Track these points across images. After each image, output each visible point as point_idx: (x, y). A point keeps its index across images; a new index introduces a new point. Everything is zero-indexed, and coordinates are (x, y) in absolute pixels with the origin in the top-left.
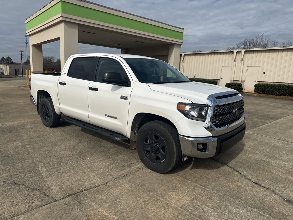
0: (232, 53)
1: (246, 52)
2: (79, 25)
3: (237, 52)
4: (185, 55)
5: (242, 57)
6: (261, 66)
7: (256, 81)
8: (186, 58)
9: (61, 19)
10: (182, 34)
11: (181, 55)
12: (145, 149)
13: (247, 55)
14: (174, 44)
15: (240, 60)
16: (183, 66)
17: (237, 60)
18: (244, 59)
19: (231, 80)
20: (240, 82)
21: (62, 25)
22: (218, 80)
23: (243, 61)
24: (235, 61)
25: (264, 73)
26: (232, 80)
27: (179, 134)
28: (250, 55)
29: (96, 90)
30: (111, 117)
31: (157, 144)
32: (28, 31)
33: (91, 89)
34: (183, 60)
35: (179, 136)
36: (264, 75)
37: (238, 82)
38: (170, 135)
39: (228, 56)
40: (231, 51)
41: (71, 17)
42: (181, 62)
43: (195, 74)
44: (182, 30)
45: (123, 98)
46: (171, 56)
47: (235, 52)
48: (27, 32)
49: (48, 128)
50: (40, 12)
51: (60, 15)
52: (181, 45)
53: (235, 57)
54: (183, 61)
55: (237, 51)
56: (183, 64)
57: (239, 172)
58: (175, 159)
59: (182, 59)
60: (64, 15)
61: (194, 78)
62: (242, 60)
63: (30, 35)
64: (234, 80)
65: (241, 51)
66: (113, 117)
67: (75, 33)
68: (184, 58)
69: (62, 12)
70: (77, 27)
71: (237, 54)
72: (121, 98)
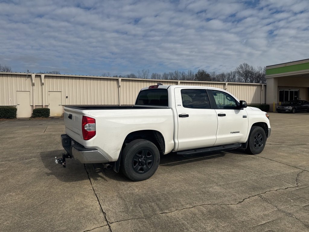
0: (30, 76)
5: (43, 81)
6: (62, 90)
7: (60, 105)
13: (48, 80)
19: (32, 106)
20: (44, 107)
23: (43, 86)
25: (67, 97)
29: (224, 115)
30: (235, 133)
33: (219, 115)
36: (66, 99)
37: (41, 107)
45: (244, 117)
47: (33, 76)
53: (34, 81)
55: (36, 74)
62: (43, 84)
66: (237, 132)
71: (37, 78)
72: (243, 117)
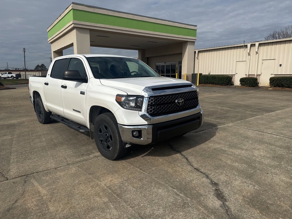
0: (246, 46)
1: (260, 45)
2: (91, 30)
3: (252, 46)
4: (199, 52)
5: (257, 50)
6: (276, 58)
7: (272, 74)
8: (200, 54)
9: (73, 26)
10: (195, 31)
11: (195, 52)
12: (100, 139)
13: (262, 48)
14: (187, 42)
15: (255, 53)
16: (198, 63)
17: (251, 54)
18: (259, 52)
19: (246, 75)
20: (255, 77)
21: (74, 32)
22: (233, 76)
23: (257, 55)
24: (249, 54)
25: (281, 65)
26: (248, 74)
27: (118, 123)
28: (265, 48)
29: (66, 87)
31: (107, 133)
32: (50, 39)
33: (62, 87)
34: (198, 56)
35: (118, 125)
36: (280, 67)
37: (253, 76)
38: (114, 124)
39: (242, 50)
40: (245, 45)
41: (82, 23)
42: (196, 59)
43: (210, 70)
44: (196, 27)
45: (82, 93)
46: (185, 54)
47: (249, 45)
48: (48, 40)
49: (41, 124)
50: (57, 21)
51: (71, 23)
52: (194, 42)
53: (249, 51)
54: (197, 58)
55: (251, 44)
56: (198, 61)
57: (187, 159)
58: (118, 146)
59: (196, 56)
60: (76, 22)
61: (209, 74)
62: (257, 53)
63: (52, 43)
64: (250, 74)
65: (255, 45)
66: (78, 112)
67: (87, 38)
68: (198, 55)
69: (73, 20)
70: (88, 31)
71: (252, 48)
